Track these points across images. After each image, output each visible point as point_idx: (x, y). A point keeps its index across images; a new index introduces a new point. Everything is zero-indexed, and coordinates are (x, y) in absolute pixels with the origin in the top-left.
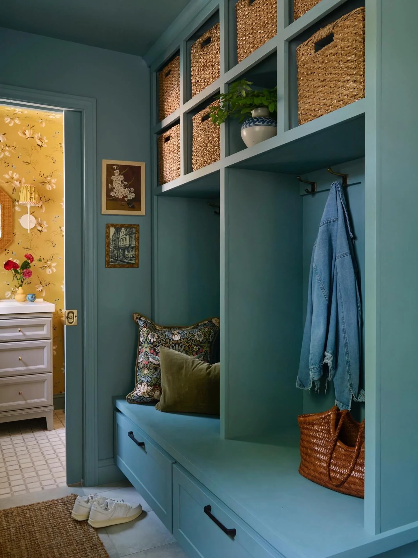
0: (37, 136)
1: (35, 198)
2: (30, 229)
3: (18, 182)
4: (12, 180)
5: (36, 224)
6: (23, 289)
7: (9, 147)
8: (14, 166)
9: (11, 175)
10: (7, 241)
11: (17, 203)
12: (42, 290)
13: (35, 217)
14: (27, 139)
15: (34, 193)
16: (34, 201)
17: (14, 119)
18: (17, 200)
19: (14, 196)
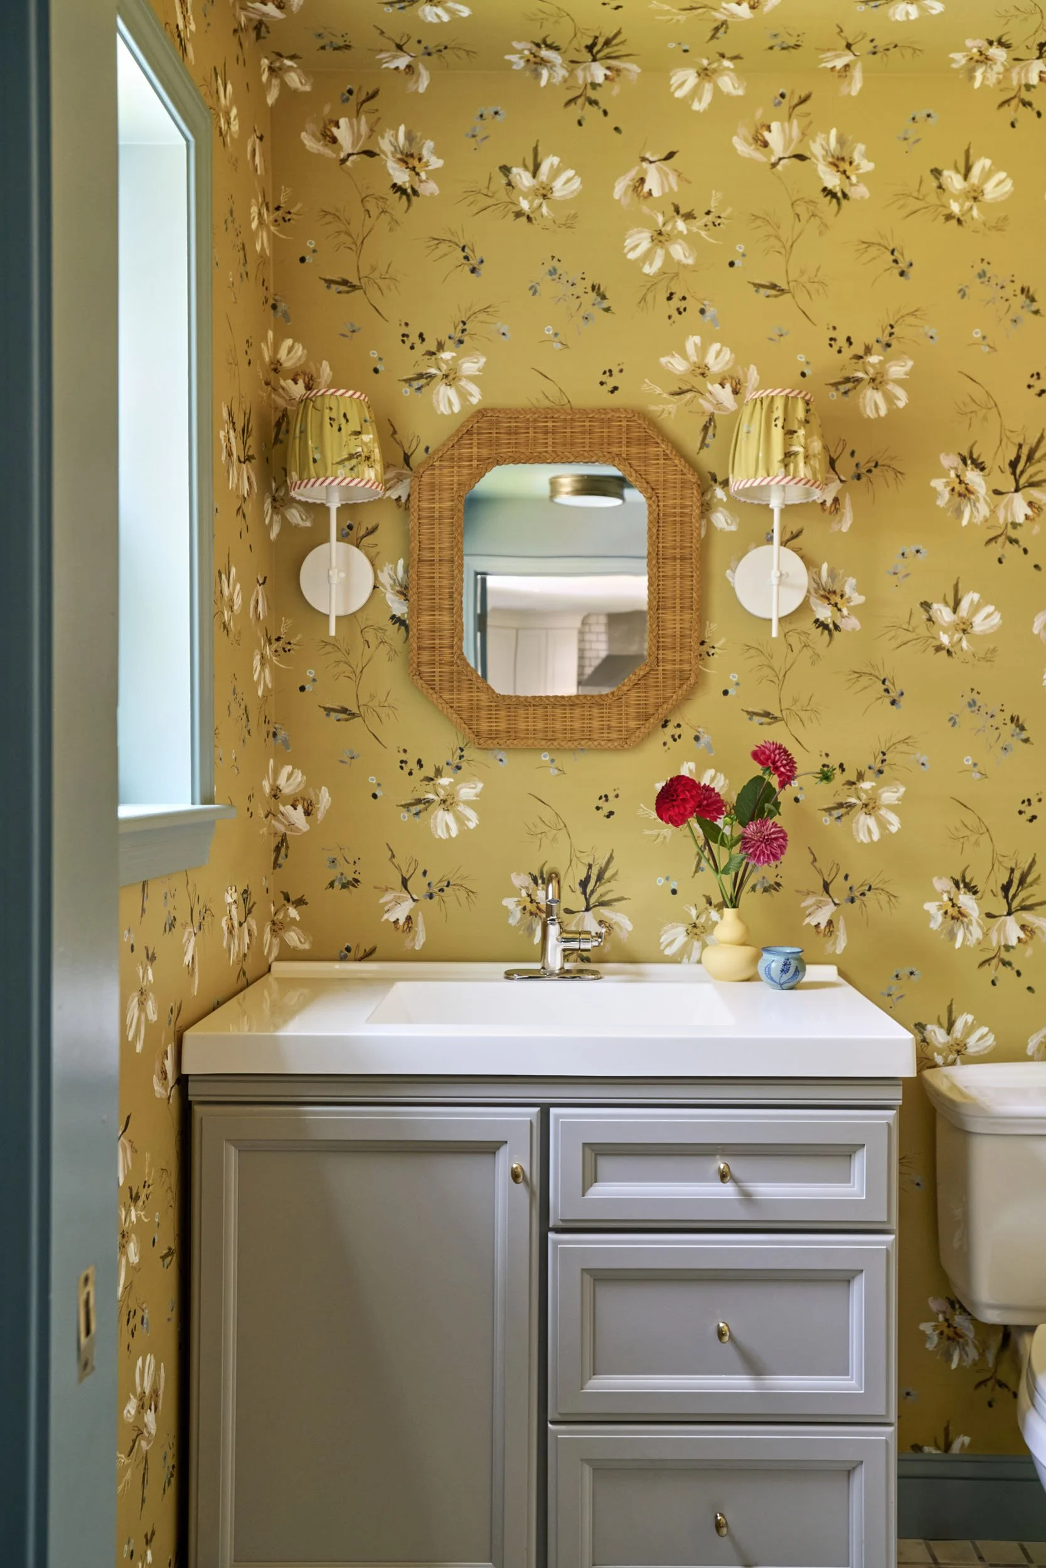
0: (821, 145)
1: (806, 457)
2: (780, 620)
3: (728, 386)
4: (697, 382)
5: (808, 591)
6: (740, 917)
7: (689, 216)
8: (711, 311)
9: (694, 358)
10: (674, 678)
11: (719, 493)
12: (830, 923)
13: (802, 557)
14: (774, 165)
15: (802, 432)
16: (803, 471)
17: (715, 71)
18: (719, 479)
19: (708, 460)
